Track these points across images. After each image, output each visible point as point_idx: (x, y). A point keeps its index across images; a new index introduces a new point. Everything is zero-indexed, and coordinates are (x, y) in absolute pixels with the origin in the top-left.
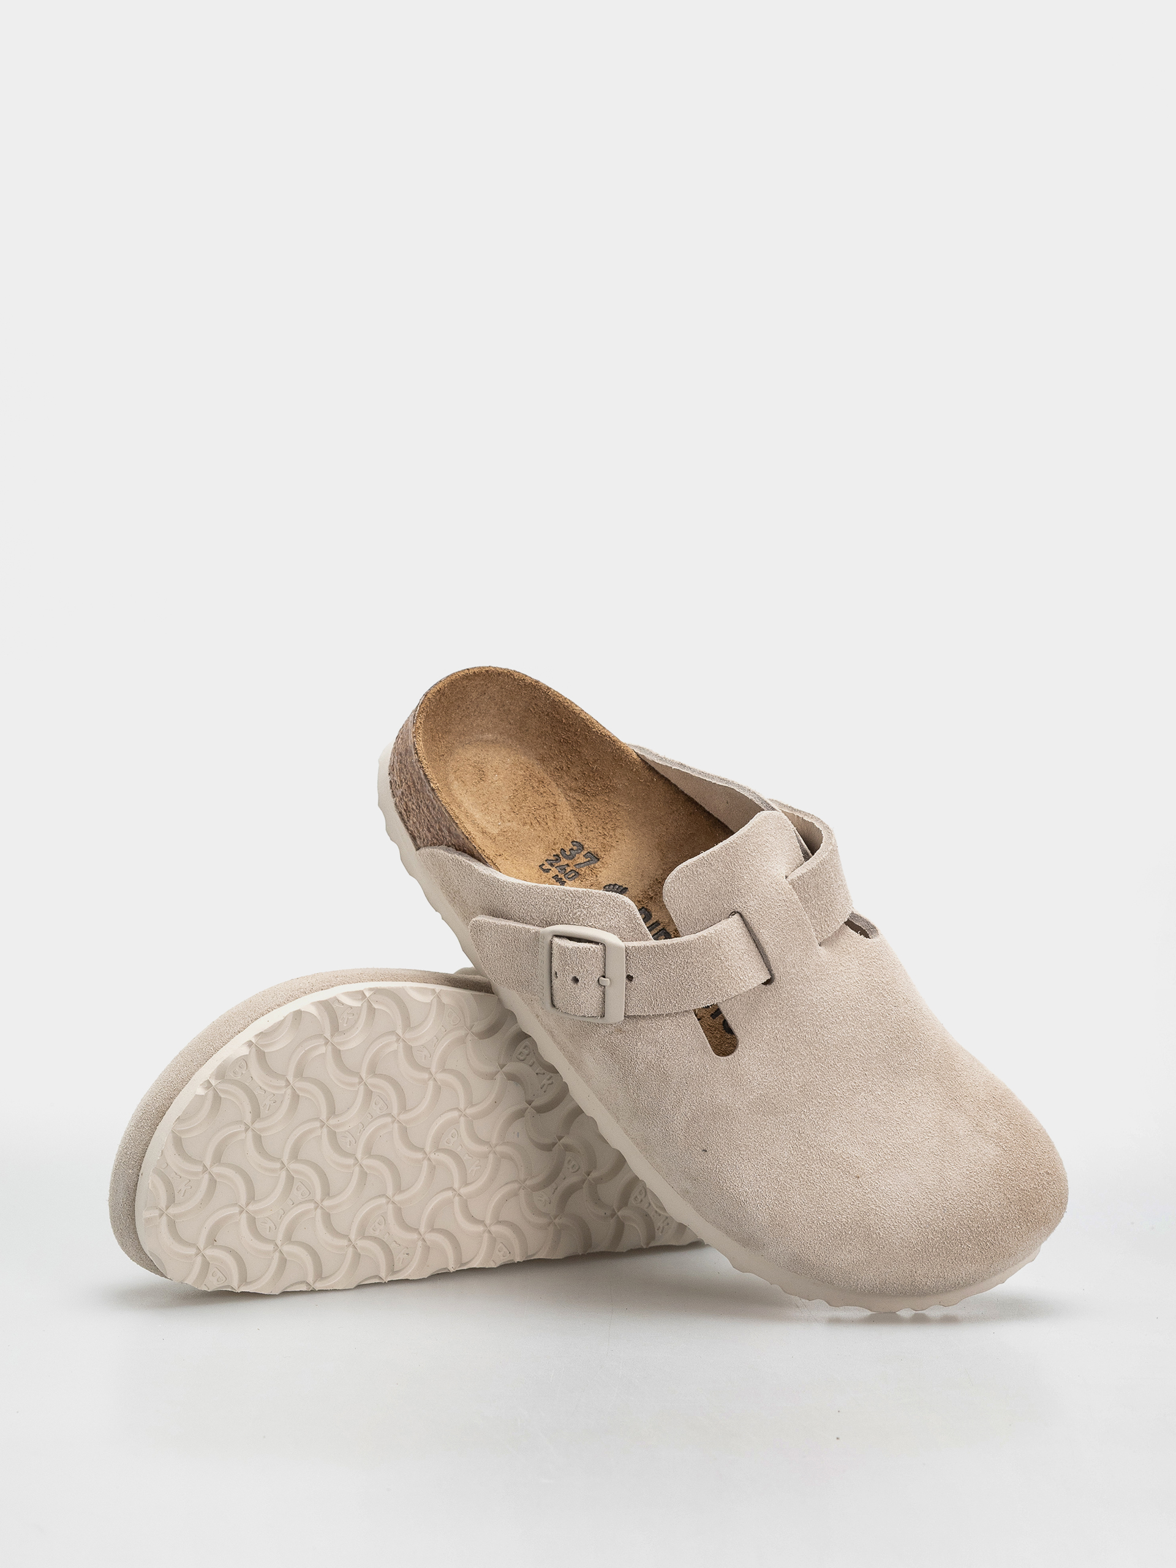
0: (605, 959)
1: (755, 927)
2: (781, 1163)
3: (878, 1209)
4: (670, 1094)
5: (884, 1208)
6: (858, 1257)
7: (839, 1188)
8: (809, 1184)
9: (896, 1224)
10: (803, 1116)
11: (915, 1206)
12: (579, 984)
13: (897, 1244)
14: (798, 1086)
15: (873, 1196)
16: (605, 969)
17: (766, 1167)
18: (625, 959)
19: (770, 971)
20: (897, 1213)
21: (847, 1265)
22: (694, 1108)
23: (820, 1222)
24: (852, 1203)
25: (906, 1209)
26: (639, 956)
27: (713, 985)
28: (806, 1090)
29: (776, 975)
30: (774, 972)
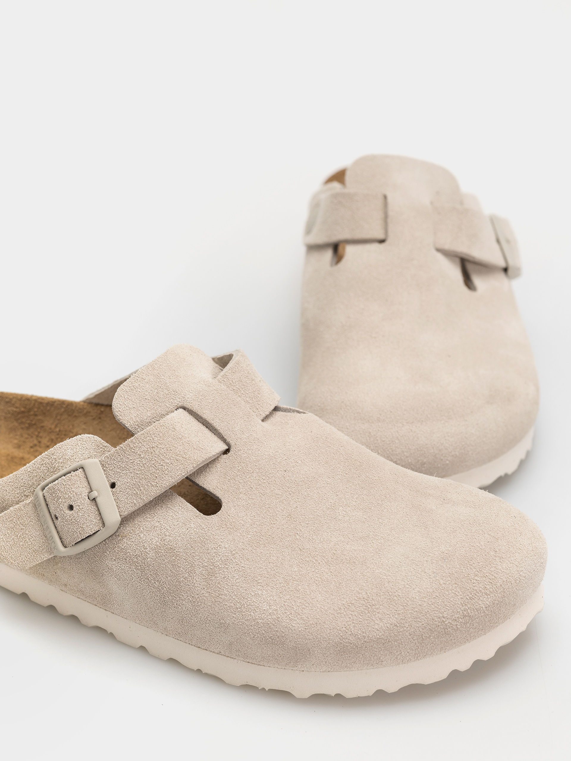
0: (87, 478)
1: (199, 413)
2: (295, 577)
3: (389, 577)
4: (182, 563)
5: (394, 575)
6: (389, 622)
7: (351, 575)
8: (325, 583)
9: (409, 583)
10: (298, 537)
11: (418, 564)
12: (74, 509)
13: (417, 598)
14: (284, 517)
15: (381, 570)
16: (90, 486)
17: (283, 584)
18: (102, 471)
19: (225, 441)
20: (406, 574)
21: (383, 633)
22: (206, 564)
23: (346, 606)
24: (366, 582)
25: (412, 569)
26: (112, 462)
27: (181, 458)
28: (292, 518)
29: (231, 442)
30: (228, 440)
